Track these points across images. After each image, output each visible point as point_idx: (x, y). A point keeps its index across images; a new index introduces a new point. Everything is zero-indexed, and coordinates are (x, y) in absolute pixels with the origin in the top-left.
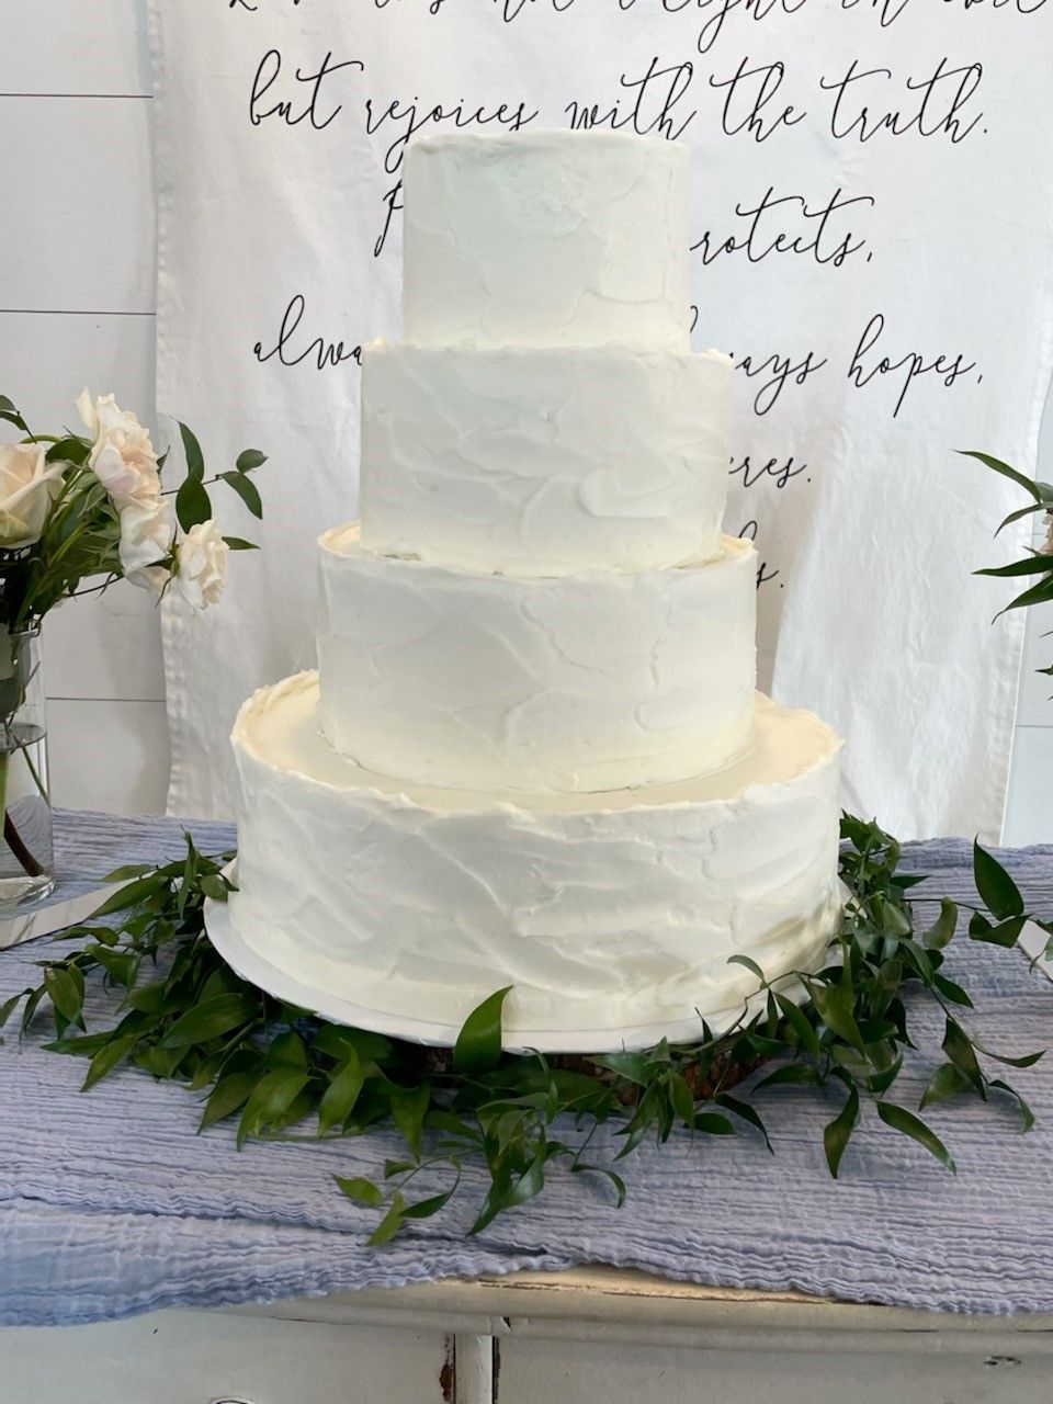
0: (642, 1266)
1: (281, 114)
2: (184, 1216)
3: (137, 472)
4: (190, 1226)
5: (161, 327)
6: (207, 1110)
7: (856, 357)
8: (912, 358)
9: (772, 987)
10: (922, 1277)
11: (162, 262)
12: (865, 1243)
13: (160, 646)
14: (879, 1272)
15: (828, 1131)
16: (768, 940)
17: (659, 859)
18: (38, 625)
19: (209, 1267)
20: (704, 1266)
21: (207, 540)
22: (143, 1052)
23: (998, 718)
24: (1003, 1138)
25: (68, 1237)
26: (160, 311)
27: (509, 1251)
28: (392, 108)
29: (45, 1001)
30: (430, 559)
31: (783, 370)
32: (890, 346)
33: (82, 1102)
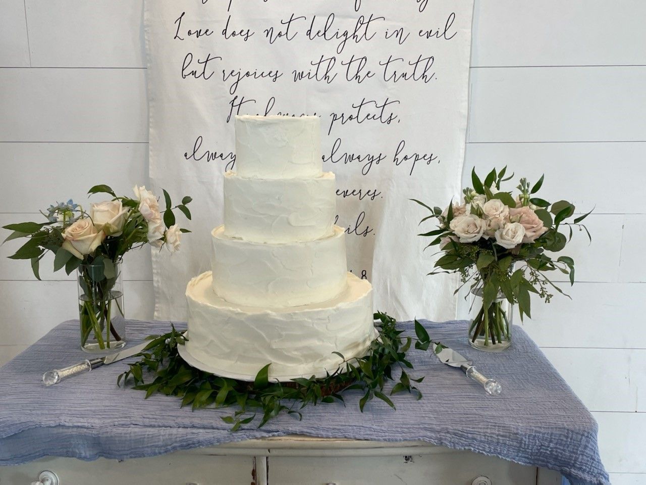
0: (305, 434)
1: (193, 75)
2: (179, 427)
3: (154, 212)
4: (181, 430)
5: (150, 147)
6: (183, 403)
7: (396, 155)
8: (415, 155)
9: (348, 362)
10: (380, 433)
11: (151, 125)
12: (366, 426)
13: (151, 261)
14: (369, 433)
15: (361, 400)
16: (348, 349)
17: (313, 325)
18: (121, 259)
19: (187, 439)
20: (322, 433)
21: (176, 231)
22: (162, 388)
23: (452, 279)
24: (412, 401)
25: (147, 433)
26: (150, 142)
27: (269, 432)
28: (232, 73)
29: (131, 375)
30: (245, 239)
31: (371, 160)
32: (408, 151)
33: (146, 402)
